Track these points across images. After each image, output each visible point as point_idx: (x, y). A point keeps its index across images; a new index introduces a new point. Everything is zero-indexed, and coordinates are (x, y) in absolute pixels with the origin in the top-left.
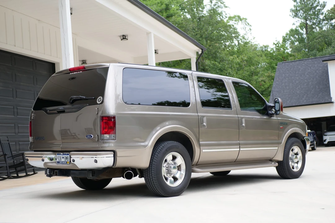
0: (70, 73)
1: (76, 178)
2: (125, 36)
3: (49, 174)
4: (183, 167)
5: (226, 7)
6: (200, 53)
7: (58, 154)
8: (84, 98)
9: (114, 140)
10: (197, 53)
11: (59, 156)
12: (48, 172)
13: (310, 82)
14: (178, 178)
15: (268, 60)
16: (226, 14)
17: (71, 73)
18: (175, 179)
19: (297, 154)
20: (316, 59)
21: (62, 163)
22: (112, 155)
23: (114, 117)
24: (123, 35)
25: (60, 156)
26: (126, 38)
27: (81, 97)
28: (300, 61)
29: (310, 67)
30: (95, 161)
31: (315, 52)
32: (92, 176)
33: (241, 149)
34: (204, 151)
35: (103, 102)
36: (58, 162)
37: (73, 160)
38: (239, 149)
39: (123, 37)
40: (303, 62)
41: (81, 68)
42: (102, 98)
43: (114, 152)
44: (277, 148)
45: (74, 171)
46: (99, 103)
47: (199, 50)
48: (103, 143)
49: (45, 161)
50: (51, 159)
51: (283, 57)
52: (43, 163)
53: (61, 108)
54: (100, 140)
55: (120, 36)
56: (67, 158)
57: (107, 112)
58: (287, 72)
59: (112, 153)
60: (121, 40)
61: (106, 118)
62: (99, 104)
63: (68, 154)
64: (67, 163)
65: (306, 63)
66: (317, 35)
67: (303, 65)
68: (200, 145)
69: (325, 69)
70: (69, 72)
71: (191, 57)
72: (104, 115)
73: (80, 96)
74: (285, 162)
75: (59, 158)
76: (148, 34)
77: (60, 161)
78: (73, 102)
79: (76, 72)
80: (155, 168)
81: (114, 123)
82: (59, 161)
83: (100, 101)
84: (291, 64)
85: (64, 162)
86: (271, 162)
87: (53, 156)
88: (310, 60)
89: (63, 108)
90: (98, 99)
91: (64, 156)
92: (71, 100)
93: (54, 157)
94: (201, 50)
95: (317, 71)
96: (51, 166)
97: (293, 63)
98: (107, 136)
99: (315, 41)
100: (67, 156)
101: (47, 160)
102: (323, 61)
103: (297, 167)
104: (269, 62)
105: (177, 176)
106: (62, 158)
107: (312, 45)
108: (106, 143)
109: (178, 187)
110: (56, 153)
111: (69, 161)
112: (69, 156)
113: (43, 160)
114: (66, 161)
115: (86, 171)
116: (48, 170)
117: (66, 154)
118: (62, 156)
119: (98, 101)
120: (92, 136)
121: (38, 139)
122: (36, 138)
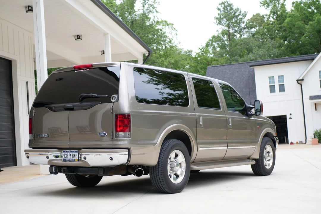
0: (75, 71)
1: (71, 175)
2: (79, 36)
3: (54, 171)
4: (184, 165)
5: (158, 12)
6: (147, 55)
7: (64, 152)
8: (96, 96)
9: (129, 137)
10: (144, 55)
11: (65, 153)
12: (53, 169)
13: (238, 86)
14: (179, 175)
15: (194, 64)
16: (158, 19)
17: (77, 70)
18: (177, 176)
19: (268, 152)
20: (242, 64)
21: (69, 160)
22: (127, 153)
23: (129, 116)
24: (78, 35)
25: (67, 153)
26: (80, 38)
27: (93, 94)
28: (228, 66)
29: (238, 72)
30: (111, 158)
31: (237, 57)
32: (103, 173)
33: (229, 148)
34: (200, 149)
35: (118, 100)
36: (65, 160)
37: (84, 157)
38: (226, 148)
39: (78, 37)
40: (231, 67)
41: (88, 66)
42: (116, 96)
43: (129, 150)
44: (255, 147)
46: (113, 101)
47: (146, 52)
48: (117, 140)
49: (50, 159)
50: (57, 157)
51: (207, 62)
52: (48, 160)
53: (69, 106)
54: (115, 138)
55: (74, 36)
56: (75, 156)
57: (122, 111)
58: (216, 76)
59: (127, 150)
60: (76, 40)
61: (121, 116)
62: (113, 102)
63: (77, 152)
64: (75, 160)
65: (233, 68)
66: (239, 42)
67: (231, 69)
68: (197, 144)
69: (251, 74)
70: (74, 69)
71: (138, 59)
72: (118, 113)
73: (92, 94)
74: (260, 160)
75: (65, 155)
76: (105, 34)
77: (67, 158)
78: (83, 99)
79: (82, 70)
80: (162, 166)
81: (129, 121)
82: (65, 158)
83: (115, 99)
84: (220, 68)
85: (72, 160)
86: (248, 160)
87: (58, 153)
88: (237, 65)
89: (71, 106)
90: (112, 97)
91: (71, 154)
92: (80, 98)
93: (60, 154)
94: (148, 52)
95: (244, 76)
96: (55, 163)
97: (222, 67)
98: (121, 134)
99: (237, 47)
100: (76, 153)
101: (52, 157)
102: (250, 66)
103: (269, 165)
104: (195, 66)
105: (179, 173)
106: (69, 156)
107: (234, 51)
108: (120, 140)
109: (180, 184)
110: (61, 150)
111: (78, 158)
112: (78, 154)
113: (48, 157)
114: (74, 158)
115: (97, 169)
116: (54, 167)
117: (74, 151)
118: (69, 154)
119: (112, 99)
120: (105, 134)
121: (40, 136)
122: (38, 135)
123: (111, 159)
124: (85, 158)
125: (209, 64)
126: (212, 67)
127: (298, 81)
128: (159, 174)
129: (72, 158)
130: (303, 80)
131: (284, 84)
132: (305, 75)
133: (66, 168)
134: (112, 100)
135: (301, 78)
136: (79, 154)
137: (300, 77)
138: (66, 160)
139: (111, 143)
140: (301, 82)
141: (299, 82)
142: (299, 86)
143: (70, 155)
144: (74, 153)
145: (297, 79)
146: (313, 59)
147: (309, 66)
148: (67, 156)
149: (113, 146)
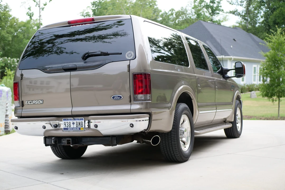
0: (70, 26)
7: (64, 120)
8: (106, 53)
9: (149, 100)
11: (66, 122)
12: (53, 141)
17: (72, 26)
21: (72, 129)
22: (148, 118)
23: (149, 75)
25: (68, 122)
35: (135, 57)
38: (215, 111)
42: (133, 53)
44: (231, 110)
45: (91, 138)
46: (130, 58)
49: (46, 129)
50: (55, 126)
53: (70, 66)
54: (133, 101)
56: (79, 124)
59: (148, 115)
62: (130, 60)
63: (82, 119)
64: (80, 129)
70: (68, 25)
72: (136, 72)
75: (67, 124)
77: (69, 127)
78: (87, 57)
79: (80, 25)
81: (149, 82)
82: (66, 127)
83: (131, 56)
85: (76, 129)
86: (225, 123)
89: (73, 65)
90: (127, 54)
91: (75, 122)
92: (84, 56)
93: (59, 123)
96: (54, 133)
98: (141, 96)
100: (81, 121)
101: (49, 127)
103: (238, 127)
106: (72, 124)
110: (61, 118)
111: (84, 127)
112: (83, 121)
113: (44, 127)
114: (78, 127)
115: (110, 138)
116: (53, 138)
117: (78, 119)
118: (71, 122)
119: (128, 56)
120: (121, 97)
121: (30, 103)
122: (28, 102)
123: (132, 126)
124: (96, 126)
129: (75, 126)
133: (70, 139)
136: (85, 122)
138: (67, 130)
139: (129, 107)
143: (73, 123)
144: (78, 121)
149: (132, 111)
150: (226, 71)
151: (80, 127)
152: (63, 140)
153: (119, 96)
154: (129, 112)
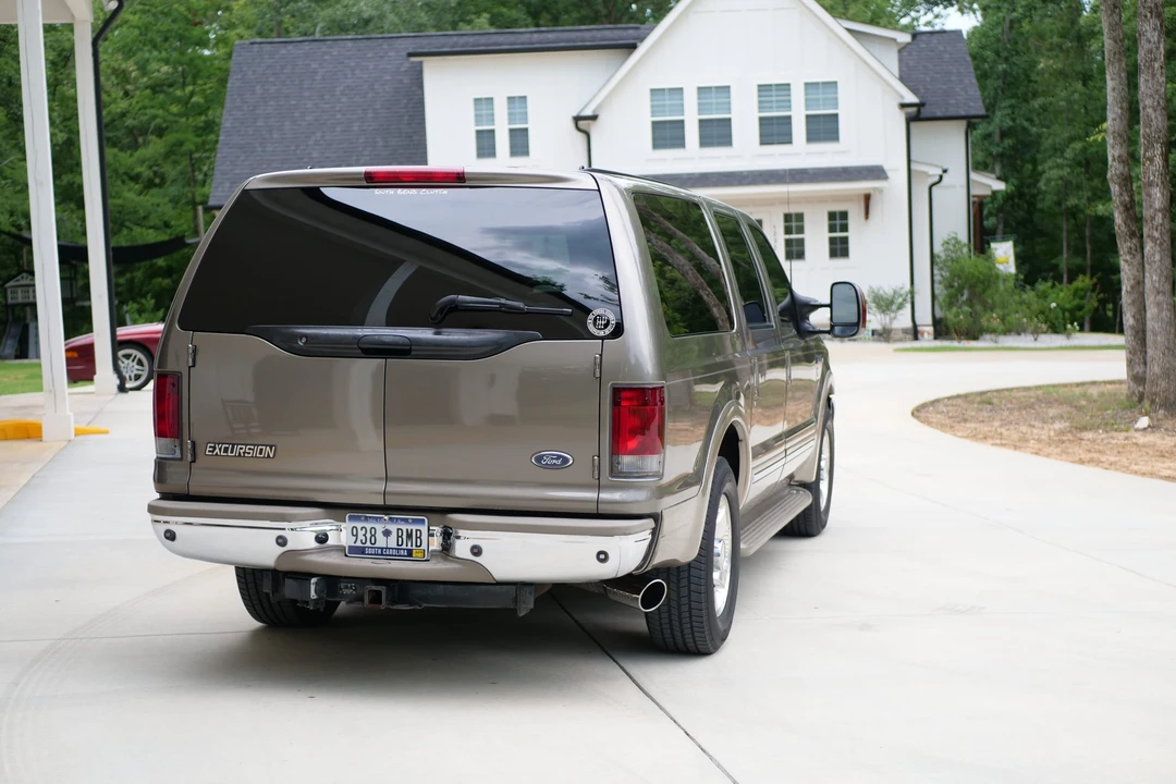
0: (372, 187)
3: (315, 597)
6: (112, 5)
7: (351, 518)
8: (516, 308)
9: (659, 475)
11: (359, 525)
12: (313, 588)
13: (357, 124)
15: (137, 17)
17: (381, 188)
21: (383, 553)
22: (649, 534)
23: (658, 392)
25: (368, 526)
27: (509, 302)
28: (315, 45)
29: (353, 70)
30: (601, 556)
33: (787, 460)
34: (755, 479)
35: (618, 332)
36: (359, 551)
37: (474, 547)
38: (784, 461)
40: (324, 49)
42: (611, 316)
43: (656, 520)
44: (814, 442)
46: (602, 333)
48: (620, 487)
49: (290, 546)
50: (321, 538)
52: (283, 551)
53: (386, 339)
54: (608, 476)
56: (409, 536)
59: (651, 522)
61: (633, 395)
62: (603, 338)
63: (420, 521)
64: (411, 555)
65: (335, 53)
67: (327, 57)
69: (401, 82)
70: (364, 183)
71: (75, 18)
72: (624, 382)
73: (503, 301)
75: (361, 533)
77: (368, 544)
79: (408, 188)
81: (661, 412)
82: (359, 544)
83: (606, 325)
84: (284, 52)
85: (395, 552)
87: (327, 526)
88: (350, 44)
89: (398, 339)
90: (591, 317)
91: (393, 528)
92: (441, 309)
93: (332, 528)
95: (376, 87)
96: (315, 563)
97: (290, 47)
98: (631, 461)
100: (414, 527)
102: (410, 55)
104: (140, 24)
106: (379, 536)
108: (628, 486)
110: (339, 512)
111: (425, 547)
112: (424, 529)
113: (282, 541)
114: (404, 546)
115: (514, 587)
116: (314, 580)
117: (406, 521)
118: (380, 528)
119: (595, 325)
120: (565, 460)
121: (226, 450)
122: (214, 448)
123: (604, 558)
124: (477, 551)
125: (197, 20)
126: (252, 43)
127: (577, 119)
128: (690, 591)
129: (393, 544)
130: (594, 118)
131: (526, 130)
132: (604, 101)
133: (382, 589)
134: (591, 327)
135: (588, 112)
136: (430, 530)
137: (586, 105)
138: (363, 553)
139: (591, 495)
140: (589, 125)
141: (581, 123)
142: (581, 137)
143: (387, 533)
144: (404, 527)
145: (575, 114)
146: (633, 47)
147: (616, 71)
148: (368, 535)
149: (603, 509)
150: (806, 309)
151: (409, 547)
152: (346, 587)
153: (559, 457)
154: (592, 508)
